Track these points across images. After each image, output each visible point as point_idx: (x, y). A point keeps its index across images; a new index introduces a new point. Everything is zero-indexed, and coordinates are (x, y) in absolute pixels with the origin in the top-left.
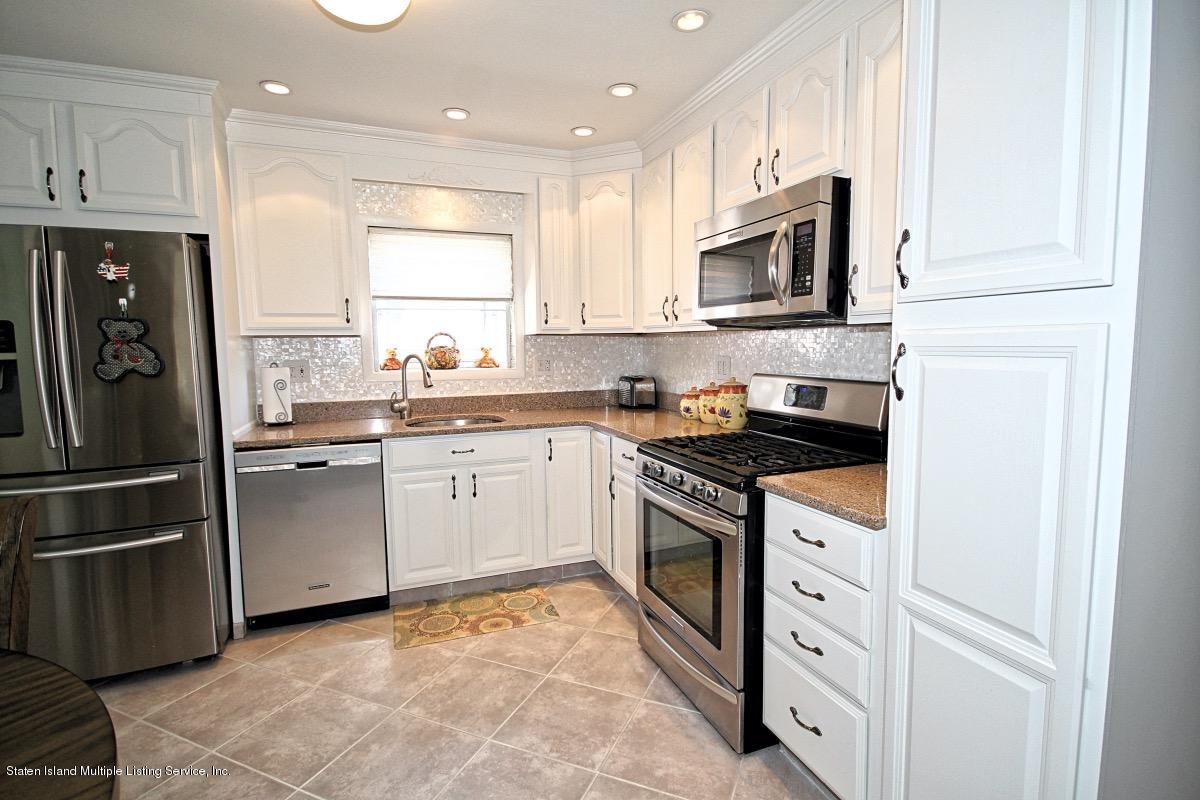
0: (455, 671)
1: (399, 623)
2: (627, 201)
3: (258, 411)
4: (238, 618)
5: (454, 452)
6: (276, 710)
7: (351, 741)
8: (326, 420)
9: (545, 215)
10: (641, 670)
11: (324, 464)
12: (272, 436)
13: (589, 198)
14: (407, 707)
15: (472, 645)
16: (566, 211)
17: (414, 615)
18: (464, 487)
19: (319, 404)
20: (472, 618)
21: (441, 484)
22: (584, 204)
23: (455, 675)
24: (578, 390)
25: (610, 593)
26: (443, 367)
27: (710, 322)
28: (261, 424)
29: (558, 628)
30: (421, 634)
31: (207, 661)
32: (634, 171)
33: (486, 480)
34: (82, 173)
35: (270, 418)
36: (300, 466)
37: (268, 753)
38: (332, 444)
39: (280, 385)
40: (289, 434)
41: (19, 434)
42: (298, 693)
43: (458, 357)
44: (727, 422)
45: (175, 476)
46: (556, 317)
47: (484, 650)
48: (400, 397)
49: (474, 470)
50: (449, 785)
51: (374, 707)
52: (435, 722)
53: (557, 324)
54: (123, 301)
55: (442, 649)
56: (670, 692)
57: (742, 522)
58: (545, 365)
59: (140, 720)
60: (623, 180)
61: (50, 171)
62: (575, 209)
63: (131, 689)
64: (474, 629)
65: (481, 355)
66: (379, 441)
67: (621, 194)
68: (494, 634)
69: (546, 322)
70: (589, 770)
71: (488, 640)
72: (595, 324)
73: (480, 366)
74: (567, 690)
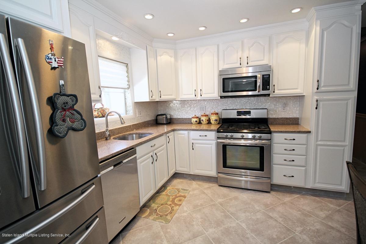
1: (151, 218)
2: (173, 59)
10: (228, 190)
13: (160, 56)
16: (153, 59)
17: (150, 213)
20: (170, 203)
21: (149, 160)
30: (166, 215)
36: (115, 166)
44: (216, 122)
45: (94, 186)
49: (155, 151)
54: (62, 82)
56: (241, 190)
58: (140, 113)
64: (177, 205)
67: (171, 57)
69: (152, 97)
70: (205, 232)
72: (164, 98)
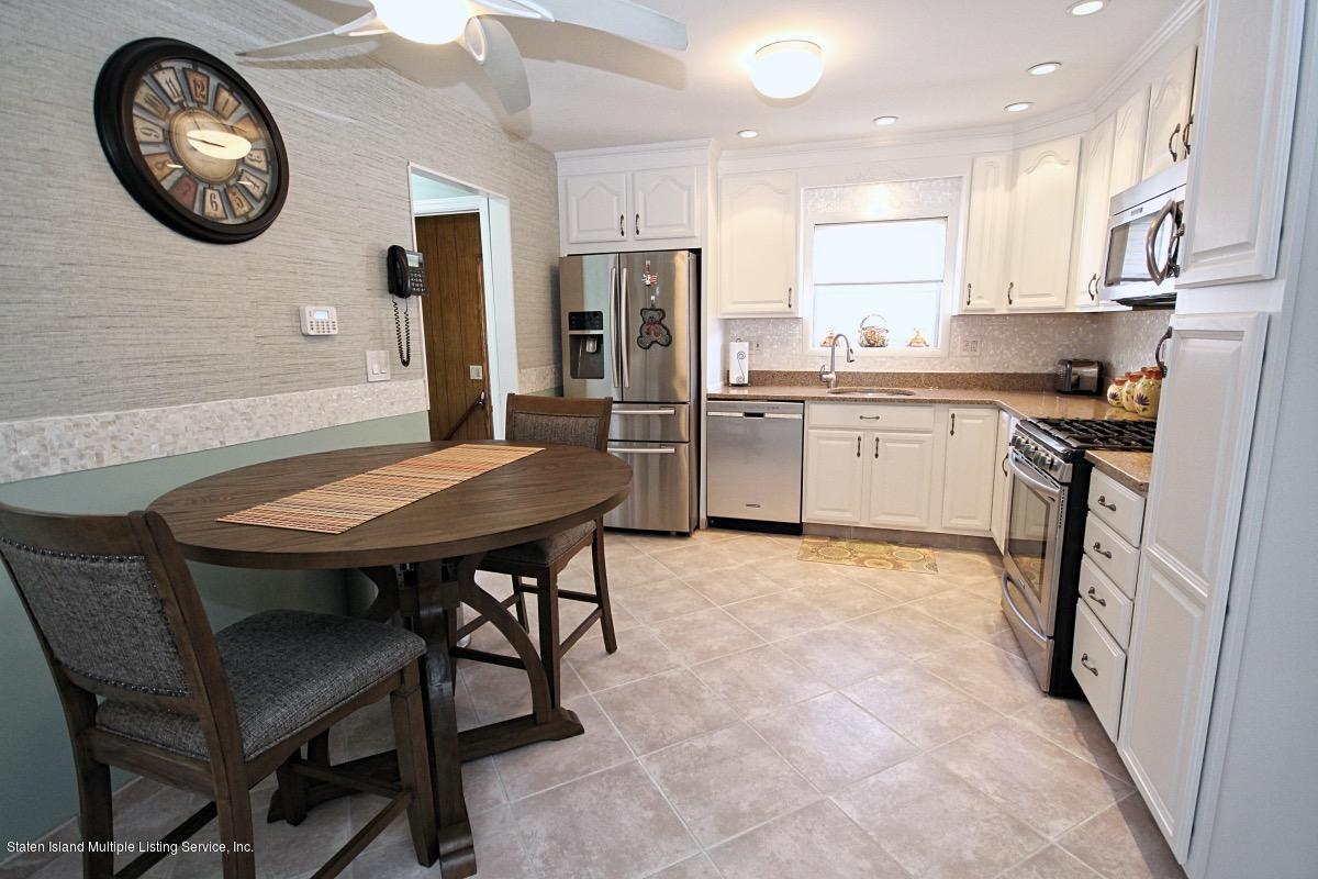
0: (833, 582)
1: (805, 545)
2: (1071, 170)
3: (726, 375)
4: (703, 516)
5: (861, 418)
6: (716, 569)
7: (754, 596)
8: (772, 384)
9: (976, 196)
10: (992, 623)
11: (761, 415)
12: (734, 392)
13: (1029, 171)
14: (794, 591)
15: (854, 571)
16: (1001, 189)
17: (817, 544)
18: (868, 447)
19: (768, 372)
20: (861, 555)
21: (848, 443)
22: (1022, 179)
23: (833, 584)
24: (1008, 371)
25: (998, 568)
26: (872, 346)
27: (1123, 302)
28: (727, 384)
29: (930, 578)
30: (818, 555)
31: (683, 535)
32: (1083, 135)
33: (888, 445)
34: (637, 216)
35: (733, 380)
36: (747, 415)
37: (707, 587)
38: (769, 401)
39: (741, 356)
40: (745, 392)
41: (602, 377)
42: (730, 565)
43: (887, 336)
44: (1144, 410)
45: (673, 411)
46: (980, 297)
47: (861, 576)
48: (828, 369)
49: (877, 434)
50: (805, 633)
51: (773, 584)
52: (809, 603)
53: (980, 304)
54: (653, 298)
55: (831, 568)
56: (1010, 643)
57: (1066, 488)
58: (971, 346)
59: (647, 554)
60: (1069, 148)
61: (622, 217)
62: (1012, 183)
63: (645, 539)
64: (860, 562)
65: (913, 335)
66: (803, 402)
67: (1065, 163)
68: (877, 569)
69: (969, 303)
71: (869, 571)
72: (1023, 304)
73: (910, 345)
74: (916, 616)
